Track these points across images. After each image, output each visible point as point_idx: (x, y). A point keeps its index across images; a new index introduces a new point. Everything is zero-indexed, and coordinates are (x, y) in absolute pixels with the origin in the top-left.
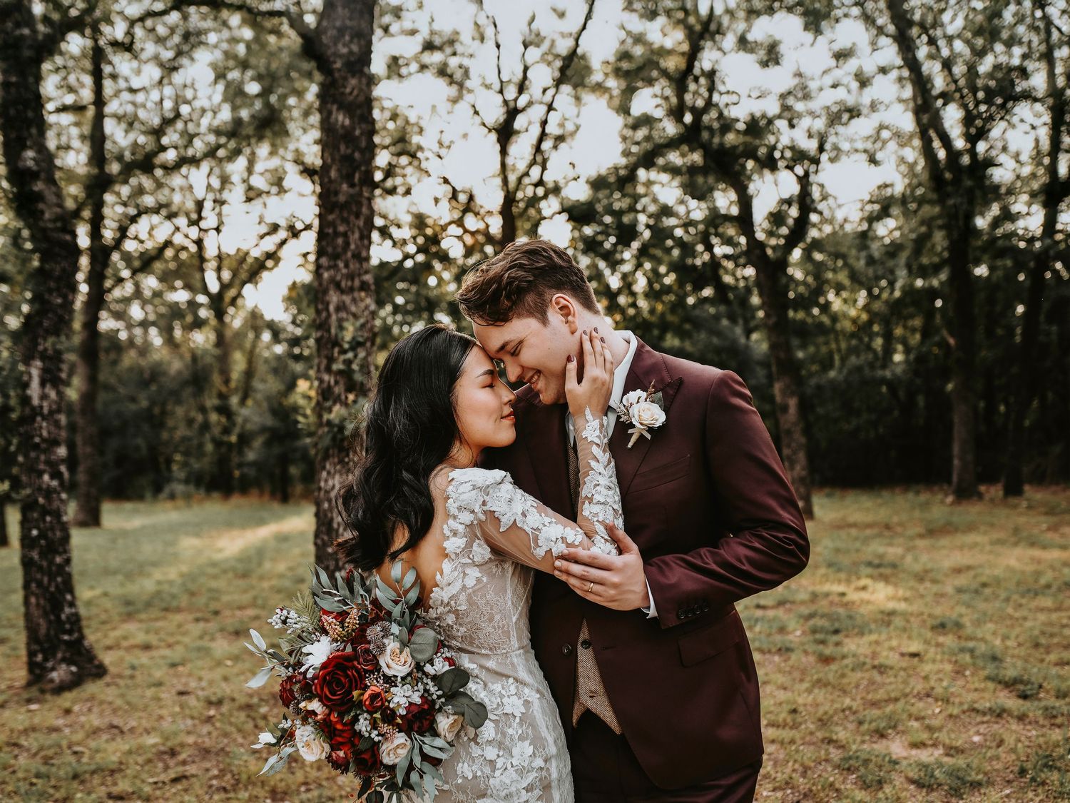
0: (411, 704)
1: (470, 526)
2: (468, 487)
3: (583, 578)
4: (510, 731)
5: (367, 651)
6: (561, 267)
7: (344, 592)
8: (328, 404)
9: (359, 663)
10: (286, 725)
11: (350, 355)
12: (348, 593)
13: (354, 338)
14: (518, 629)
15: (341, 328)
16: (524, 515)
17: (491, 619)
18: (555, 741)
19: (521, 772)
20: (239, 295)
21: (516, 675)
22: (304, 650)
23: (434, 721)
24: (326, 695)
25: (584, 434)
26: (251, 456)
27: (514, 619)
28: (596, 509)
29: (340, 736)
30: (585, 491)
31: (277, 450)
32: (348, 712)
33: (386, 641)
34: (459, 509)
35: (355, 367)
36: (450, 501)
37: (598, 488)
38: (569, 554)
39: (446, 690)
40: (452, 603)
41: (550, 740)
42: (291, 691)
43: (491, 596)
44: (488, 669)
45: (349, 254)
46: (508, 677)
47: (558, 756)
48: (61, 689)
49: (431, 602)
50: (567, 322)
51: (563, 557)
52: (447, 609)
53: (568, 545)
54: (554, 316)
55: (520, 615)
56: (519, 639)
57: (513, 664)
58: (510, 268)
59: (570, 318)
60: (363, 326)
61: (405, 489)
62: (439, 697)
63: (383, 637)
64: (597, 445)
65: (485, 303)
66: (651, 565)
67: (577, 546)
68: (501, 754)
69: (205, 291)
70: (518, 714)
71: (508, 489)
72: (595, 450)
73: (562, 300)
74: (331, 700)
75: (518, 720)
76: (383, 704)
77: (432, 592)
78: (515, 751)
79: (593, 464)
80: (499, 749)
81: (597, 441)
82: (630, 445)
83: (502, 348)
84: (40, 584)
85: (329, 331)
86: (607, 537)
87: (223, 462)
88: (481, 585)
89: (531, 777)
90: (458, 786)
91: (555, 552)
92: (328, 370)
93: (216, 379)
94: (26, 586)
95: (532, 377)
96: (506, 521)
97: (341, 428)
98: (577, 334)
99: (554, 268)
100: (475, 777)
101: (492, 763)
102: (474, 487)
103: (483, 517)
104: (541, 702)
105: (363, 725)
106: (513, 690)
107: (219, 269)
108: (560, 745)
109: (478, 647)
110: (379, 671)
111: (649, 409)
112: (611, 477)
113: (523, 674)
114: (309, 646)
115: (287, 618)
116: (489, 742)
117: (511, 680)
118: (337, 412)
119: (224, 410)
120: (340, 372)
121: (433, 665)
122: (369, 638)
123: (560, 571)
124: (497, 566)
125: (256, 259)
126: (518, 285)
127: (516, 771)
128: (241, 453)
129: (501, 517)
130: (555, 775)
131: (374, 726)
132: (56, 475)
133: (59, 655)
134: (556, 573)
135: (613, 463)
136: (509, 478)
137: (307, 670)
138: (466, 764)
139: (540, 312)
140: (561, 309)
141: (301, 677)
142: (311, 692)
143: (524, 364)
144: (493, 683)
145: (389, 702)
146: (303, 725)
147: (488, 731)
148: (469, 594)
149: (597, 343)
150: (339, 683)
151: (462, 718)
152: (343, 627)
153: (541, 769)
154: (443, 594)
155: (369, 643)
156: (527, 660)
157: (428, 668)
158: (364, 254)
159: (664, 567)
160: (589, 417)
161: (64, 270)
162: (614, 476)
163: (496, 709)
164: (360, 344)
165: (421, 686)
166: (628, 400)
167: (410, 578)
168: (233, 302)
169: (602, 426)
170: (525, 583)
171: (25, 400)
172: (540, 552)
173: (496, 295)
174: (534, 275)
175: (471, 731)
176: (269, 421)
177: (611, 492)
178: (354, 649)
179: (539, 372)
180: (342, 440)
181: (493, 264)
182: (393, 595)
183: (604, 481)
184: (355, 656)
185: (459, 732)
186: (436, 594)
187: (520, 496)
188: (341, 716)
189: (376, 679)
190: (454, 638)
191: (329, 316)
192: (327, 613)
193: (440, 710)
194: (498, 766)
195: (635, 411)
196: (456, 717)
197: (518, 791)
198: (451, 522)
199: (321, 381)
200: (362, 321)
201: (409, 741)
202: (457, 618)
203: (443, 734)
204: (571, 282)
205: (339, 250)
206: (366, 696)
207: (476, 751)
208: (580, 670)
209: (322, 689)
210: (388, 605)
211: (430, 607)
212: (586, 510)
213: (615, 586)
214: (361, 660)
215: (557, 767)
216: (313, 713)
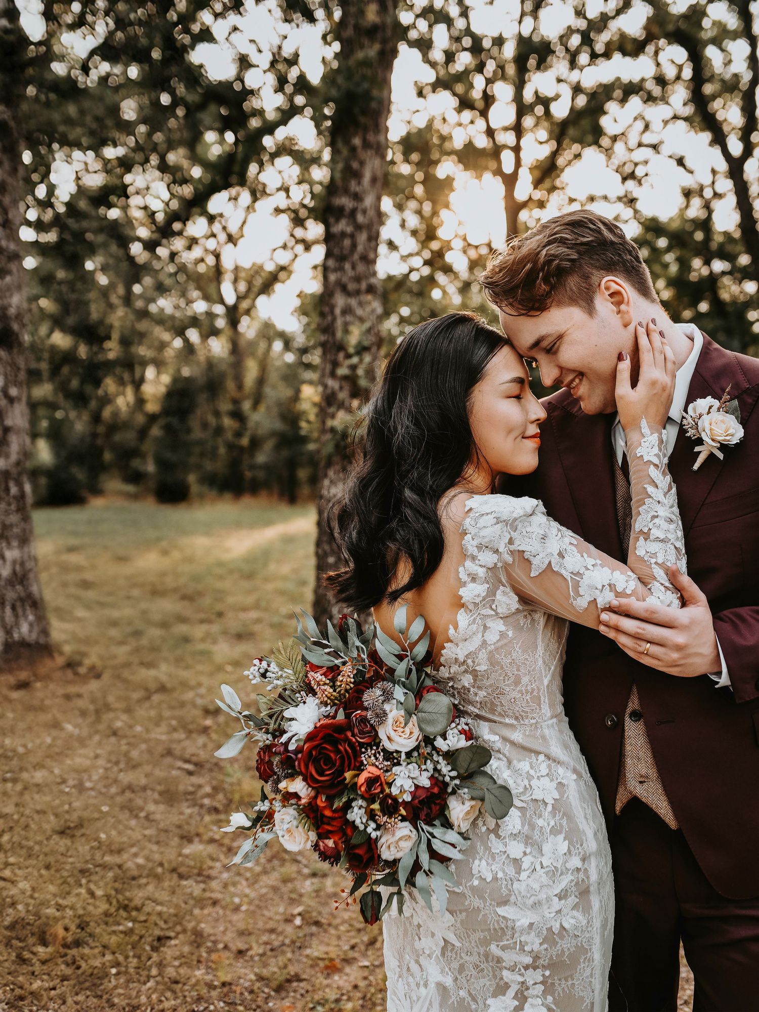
0: (417, 787)
1: (493, 569)
2: (490, 519)
3: (636, 637)
4: (540, 822)
5: (364, 720)
6: (612, 243)
7: (335, 642)
8: (332, 410)
9: (353, 735)
10: (264, 807)
11: (355, 360)
12: (340, 644)
13: (359, 343)
14: (550, 693)
15: (346, 331)
16: (561, 555)
17: (517, 682)
18: (595, 834)
19: (554, 874)
20: (253, 306)
21: (547, 751)
22: (287, 714)
23: (444, 807)
24: (311, 775)
25: (639, 452)
26: (261, 458)
27: (546, 682)
28: (653, 547)
29: (329, 824)
30: (639, 524)
31: (285, 453)
32: (340, 795)
33: (387, 707)
34: (480, 547)
35: (360, 372)
36: (468, 537)
37: (656, 520)
38: (620, 606)
39: (462, 771)
40: (469, 661)
41: (590, 834)
42: (270, 763)
43: (517, 654)
44: (513, 743)
45: (356, 257)
46: (538, 753)
47: (598, 853)
49: (442, 660)
50: (619, 312)
51: (611, 609)
52: (463, 668)
53: (618, 595)
54: (603, 304)
55: (553, 675)
56: (551, 706)
57: (543, 737)
58: (549, 243)
59: (623, 307)
60: (369, 331)
61: (408, 512)
62: (452, 778)
63: (383, 702)
64: (656, 466)
65: (516, 287)
66: (721, 620)
67: (629, 596)
68: (528, 851)
69: (222, 301)
70: (550, 802)
71: (542, 523)
72: (654, 473)
73: (613, 284)
74: (317, 781)
75: (549, 808)
76: (383, 791)
77: (444, 648)
78: (546, 848)
79: (650, 489)
80: (526, 844)
81: (656, 461)
82: (696, 467)
83: (536, 344)
85: (333, 334)
86: (667, 584)
87: (235, 464)
88: (505, 641)
89: (565, 881)
90: (473, 888)
91: (601, 603)
92: (333, 375)
93: (230, 385)
95: (573, 380)
96: (538, 564)
97: (344, 435)
98: (631, 328)
99: (604, 244)
100: (495, 879)
101: (517, 863)
102: (498, 521)
103: (509, 559)
104: (578, 785)
105: (357, 815)
106: (544, 770)
107: (235, 281)
108: (601, 838)
109: (500, 715)
110: (378, 745)
111: (723, 421)
112: (672, 507)
113: (556, 750)
114: (292, 709)
115: (266, 671)
116: (514, 836)
117: (541, 757)
118: (340, 419)
119: (238, 415)
120: (345, 378)
121: (445, 739)
122: (366, 704)
123: (607, 626)
124: (525, 617)
125: (270, 273)
126: (558, 266)
127: (547, 873)
128: (252, 456)
129: (531, 559)
130: (594, 877)
131: (371, 816)
134: (602, 629)
135: (674, 489)
136: (542, 508)
137: (290, 739)
138: (484, 862)
139: (586, 300)
140: (611, 295)
141: (282, 749)
142: (293, 767)
143: (564, 365)
144: (520, 761)
145: (390, 785)
146: (284, 806)
147: (513, 821)
148: (491, 652)
149: (656, 337)
150: (328, 760)
151: (480, 803)
152: (333, 687)
153: (578, 870)
154: (458, 651)
155: (366, 709)
156: (561, 731)
157: (440, 743)
158: (372, 256)
159: (738, 622)
160: (645, 429)
162: (676, 505)
163: (523, 793)
164: (366, 349)
165: (430, 765)
166: (694, 410)
167: (417, 628)
168: (248, 312)
169: (661, 441)
170: (560, 637)
172: (582, 603)
173: (531, 277)
174: (579, 252)
175: (491, 823)
176: (278, 425)
177: (673, 526)
178: (348, 716)
179: (581, 374)
180: (345, 447)
181: (527, 239)
182: (396, 649)
183: (663, 512)
184: (348, 725)
185: (476, 819)
186: (449, 652)
187: (555, 531)
188: (330, 799)
189: (375, 755)
190: (471, 703)
191: (334, 319)
192: (315, 668)
193: (454, 792)
194: (525, 866)
195: (704, 423)
196: (473, 803)
197: (548, 899)
198: (468, 563)
199: (325, 386)
200: (367, 325)
201: (415, 832)
202: (475, 680)
203: (456, 824)
204: (624, 262)
205: (346, 252)
206: (362, 779)
207: (496, 845)
208: (628, 748)
209: (307, 767)
210: (390, 661)
211: (441, 665)
212: (640, 548)
213: (679, 648)
214: (356, 731)
215: (597, 866)
216: (296, 796)
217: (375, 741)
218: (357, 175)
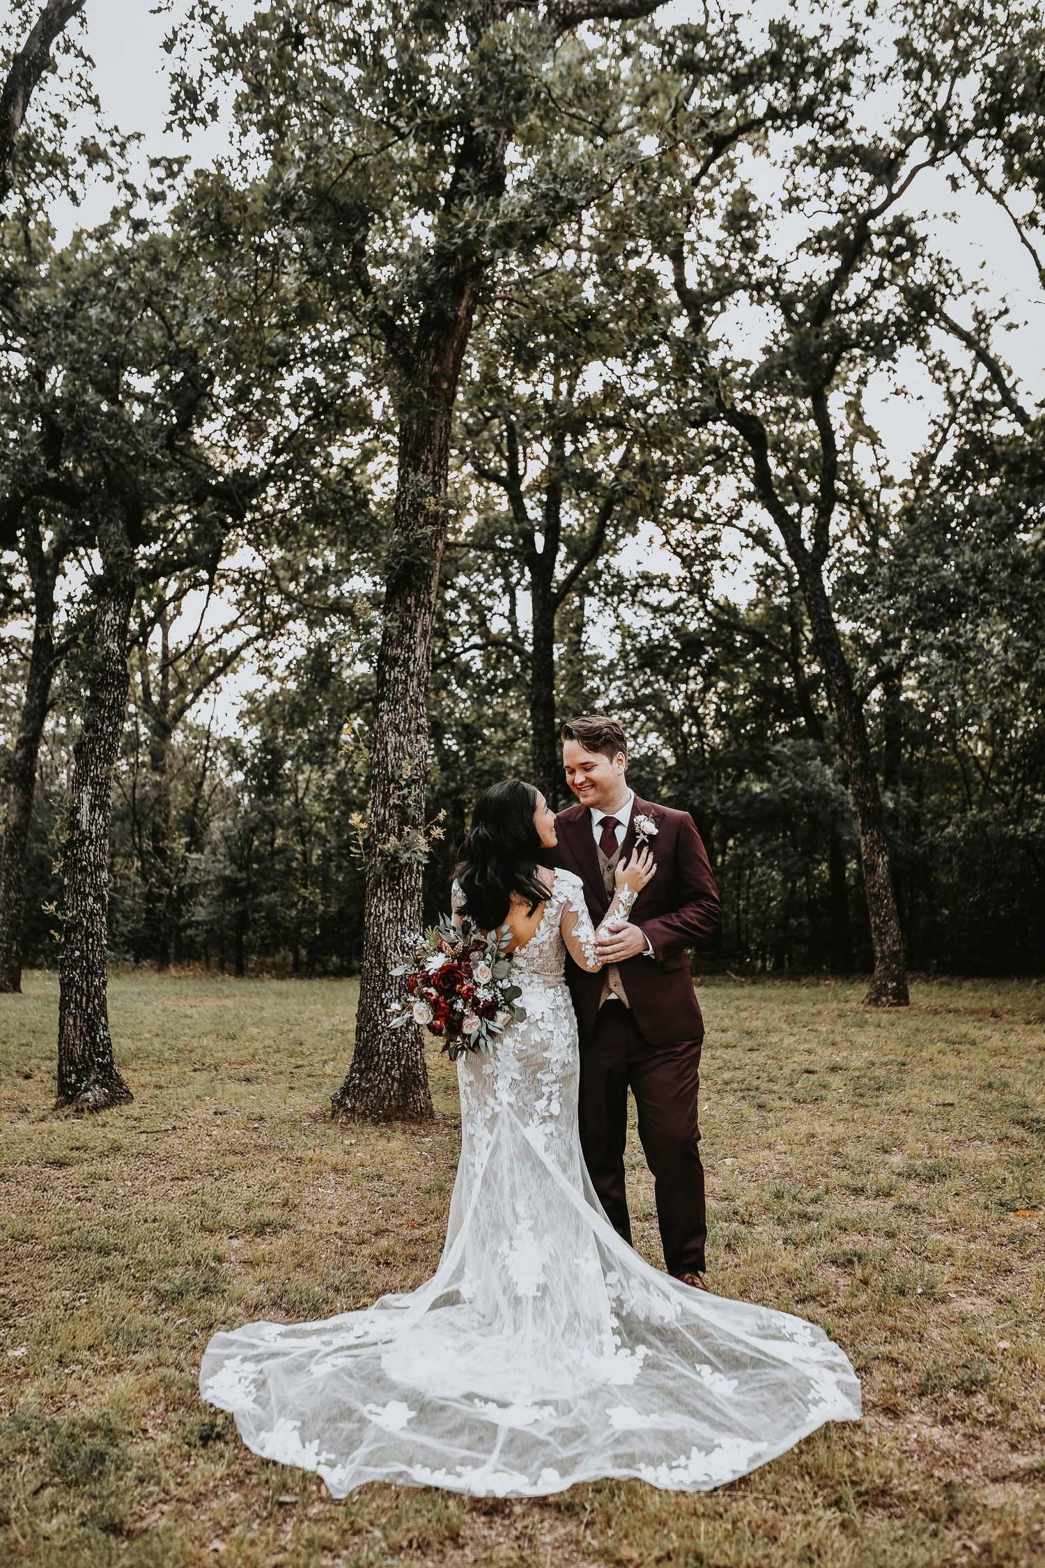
0: (485, 999)
5: (468, 966)
10: (412, 999)
11: (406, 791)
15: (398, 766)
22: (429, 959)
23: (495, 1014)
24: (440, 986)
29: (442, 1011)
32: (450, 998)
33: (480, 962)
35: (409, 801)
39: (507, 998)
40: (541, 945)
42: (416, 981)
45: (408, 700)
48: (96, 1108)
60: (418, 765)
62: (501, 1000)
63: (479, 959)
74: (442, 988)
77: (530, 939)
84: (78, 1005)
85: (386, 768)
92: (384, 804)
94: (64, 1005)
97: (395, 859)
105: (458, 1006)
114: (432, 958)
118: (391, 843)
120: (395, 806)
122: (470, 958)
132: (99, 898)
133: (93, 1077)
137: (429, 970)
141: (425, 973)
142: (430, 982)
146: (421, 1001)
148: (551, 942)
150: (449, 980)
152: (453, 950)
154: (537, 941)
155: (470, 961)
157: (499, 983)
158: (421, 700)
161: (115, 700)
164: (414, 781)
165: (492, 992)
171: (74, 825)
178: (460, 963)
179: (594, 785)
184: (460, 967)
186: (533, 941)
188: (446, 999)
189: (469, 982)
191: (387, 755)
193: (501, 1006)
200: (417, 761)
201: (480, 1021)
205: (399, 696)
206: (464, 989)
209: (438, 981)
214: (463, 970)
216: (430, 994)
217: (471, 976)
218: (411, 630)
